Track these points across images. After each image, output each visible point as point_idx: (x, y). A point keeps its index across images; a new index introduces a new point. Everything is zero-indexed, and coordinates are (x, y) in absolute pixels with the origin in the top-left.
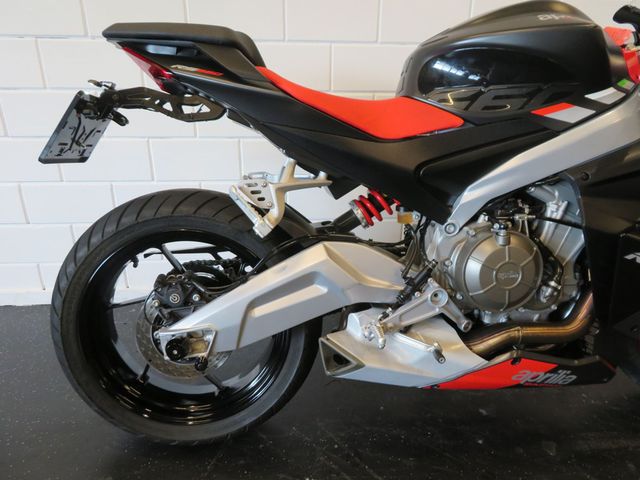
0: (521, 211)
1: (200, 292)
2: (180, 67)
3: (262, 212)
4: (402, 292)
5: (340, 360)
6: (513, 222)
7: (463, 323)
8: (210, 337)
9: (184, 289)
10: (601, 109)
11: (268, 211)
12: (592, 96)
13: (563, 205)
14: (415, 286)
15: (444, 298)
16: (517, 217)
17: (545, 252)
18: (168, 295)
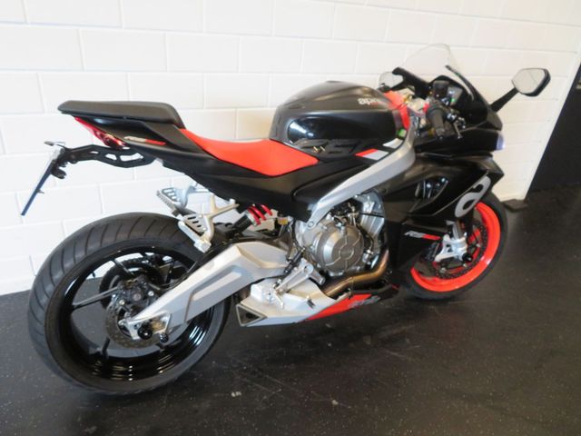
0: (350, 211)
1: (152, 289)
2: (132, 138)
3: (200, 234)
4: (286, 269)
5: (251, 316)
6: (347, 218)
7: (321, 280)
8: (166, 319)
9: (143, 289)
10: (391, 151)
11: (203, 233)
12: (386, 145)
13: (373, 203)
14: (294, 264)
15: (311, 269)
16: (349, 215)
17: (364, 232)
18: (132, 295)
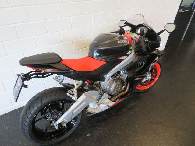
0: (117, 76)
1: (60, 113)
2: (47, 70)
3: (73, 95)
4: (100, 97)
5: (90, 113)
6: (117, 78)
7: (110, 97)
8: (66, 121)
9: (57, 113)
10: (128, 55)
13: (124, 71)
14: (102, 95)
15: (107, 95)
16: (117, 77)
17: (122, 80)
18: (54, 116)
